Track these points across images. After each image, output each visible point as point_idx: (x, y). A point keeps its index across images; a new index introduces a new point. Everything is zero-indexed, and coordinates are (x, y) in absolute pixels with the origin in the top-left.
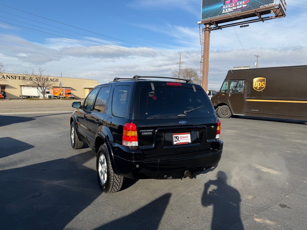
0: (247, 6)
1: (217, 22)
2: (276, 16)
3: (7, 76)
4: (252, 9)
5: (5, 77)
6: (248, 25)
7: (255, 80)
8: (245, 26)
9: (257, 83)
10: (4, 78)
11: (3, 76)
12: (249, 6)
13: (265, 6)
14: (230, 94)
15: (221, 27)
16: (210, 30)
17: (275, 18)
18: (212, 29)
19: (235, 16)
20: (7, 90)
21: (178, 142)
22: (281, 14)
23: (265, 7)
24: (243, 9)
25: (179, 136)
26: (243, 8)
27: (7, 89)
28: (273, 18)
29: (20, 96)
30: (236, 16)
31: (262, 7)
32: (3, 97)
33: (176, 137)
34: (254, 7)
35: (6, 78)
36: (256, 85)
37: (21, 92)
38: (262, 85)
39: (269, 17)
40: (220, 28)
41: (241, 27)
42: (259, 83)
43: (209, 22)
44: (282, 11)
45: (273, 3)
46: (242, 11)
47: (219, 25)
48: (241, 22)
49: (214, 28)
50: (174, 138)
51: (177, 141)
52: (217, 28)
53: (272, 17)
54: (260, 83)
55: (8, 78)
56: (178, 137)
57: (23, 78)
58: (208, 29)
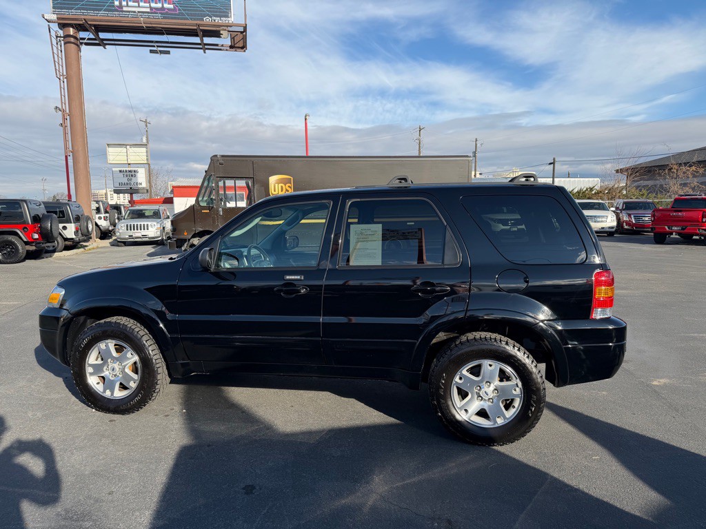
0: (174, 9)
1: (99, 29)
2: (231, 47)
4: (187, 19)
6: (168, 53)
7: (273, 180)
8: (161, 52)
9: (277, 185)
12: (179, 10)
13: (215, 20)
14: (221, 209)
15: (105, 42)
16: (79, 43)
17: (227, 50)
18: (85, 41)
19: (151, 25)
22: (241, 44)
23: (213, 23)
24: (167, 13)
26: (166, 10)
28: (225, 48)
30: (154, 25)
31: (207, 20)
34: (191, 15)
36: (275, 191)
38: (287, 190)
39: (217, 45)
40: (102, 43)
41: (151, 51)
42: (280, 185)
43: (81, 22)
44: (244, 39)
45: (229, 19)
46: (164, 18)
47: (102, 35)
48: (157, 42)
49: (89, 39)
52: (97, 42)
53: (222, 46)
54: (282, 187)
58: (72, 40)
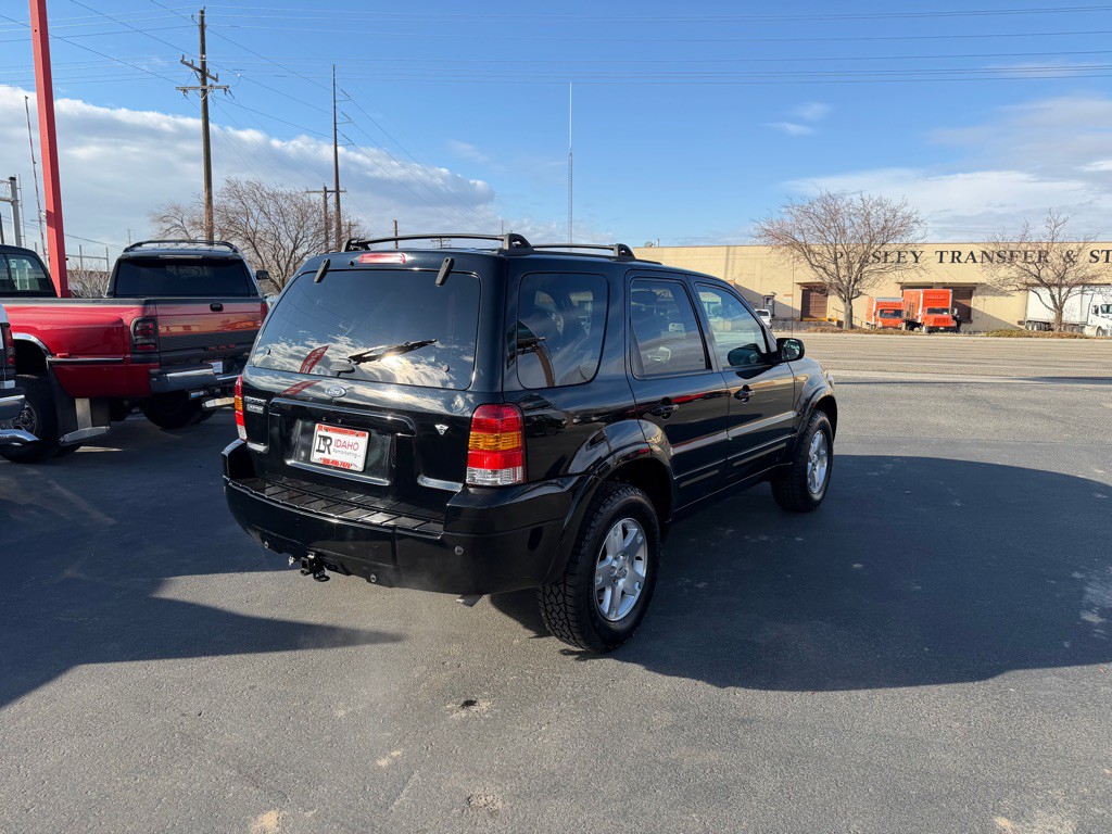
3: (984, 252)
5: (977, 254)
10: (975, 261)
11: (972, 253)
20: (977, 303)
21: (326, 455)
25: (335, 436)
27: (979, 297)
29: (1020, 323)
32: (954, 324)
33: (325, 438)
35: (979, 260)
37: (1026, 308)
50: (318, 439)
51: (323, 452)
55: (985, 259)
56: (330, 438)
57: (1040, 256)
